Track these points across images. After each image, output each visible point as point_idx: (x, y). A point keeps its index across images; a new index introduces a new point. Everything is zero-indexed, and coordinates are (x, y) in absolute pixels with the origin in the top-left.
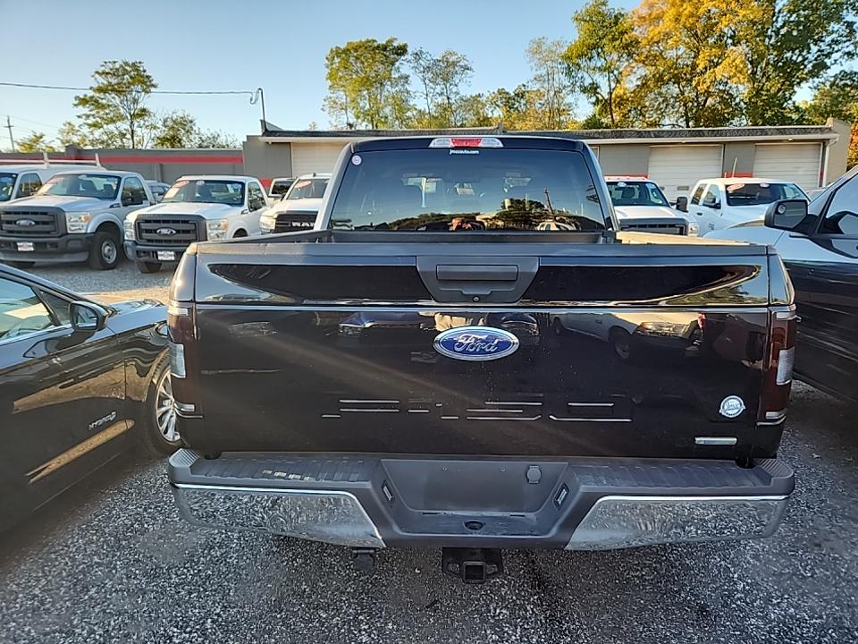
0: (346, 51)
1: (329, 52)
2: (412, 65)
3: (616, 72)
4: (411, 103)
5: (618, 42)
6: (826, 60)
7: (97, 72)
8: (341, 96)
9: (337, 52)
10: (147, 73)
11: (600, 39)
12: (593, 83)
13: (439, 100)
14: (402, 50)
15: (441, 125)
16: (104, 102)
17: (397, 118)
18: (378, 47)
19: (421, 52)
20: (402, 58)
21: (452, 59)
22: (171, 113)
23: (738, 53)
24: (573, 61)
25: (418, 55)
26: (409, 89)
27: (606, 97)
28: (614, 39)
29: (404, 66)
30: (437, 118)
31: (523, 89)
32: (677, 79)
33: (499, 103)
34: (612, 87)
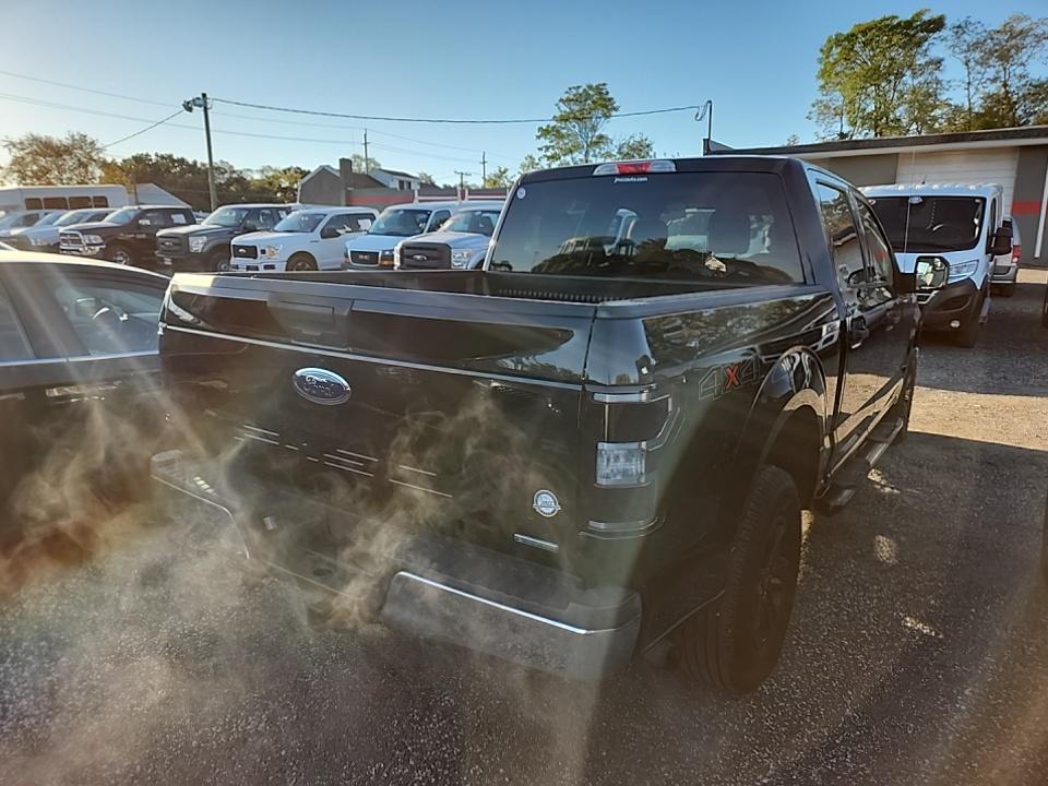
0: (851, 37)
1: (825, 42)
2: (949, 43)
4: (943, 97)
7: (561, 100)
8: (838, 98)
9: (838, 41)
10: (610, 96)
13: (990, 89)
14: (937, 24)
16: (564, 131)
17: (915, 120)
18: (899, 24)
19: (968, 24)
20: (936, 35)
21: (1021, 26)
22: (628, 138)
25: (960, 29)
26: (940, 77)
29: (937, 47)
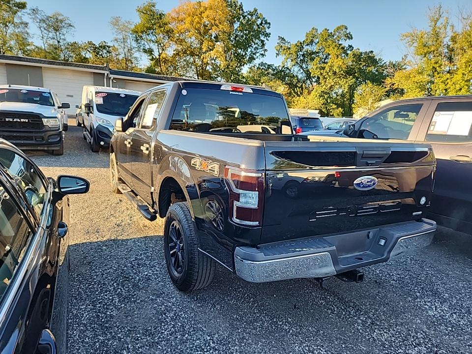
2: (31, 17)
3: (162, 45)
4: (30, 41)
5: (162, 29)
6: (254, 56)
11: (153, 25)
12: (150, 48)
13: (51, 42)
14: (22, 6)
15: (54, 58)
17: (20, 49)
19: (37, 10)
20: (22, 10)
21: (60, 18)
23: (219, 46)
24: (138, 34)
25: (35, 11)
26: (28, 31)
27: (158, 57)
28: (160, 27)
29: (24, 16)
30: (49, 53)
31: (104, 43)
32: (192, 54)
33: (89, 49)
34: (160, 52)
